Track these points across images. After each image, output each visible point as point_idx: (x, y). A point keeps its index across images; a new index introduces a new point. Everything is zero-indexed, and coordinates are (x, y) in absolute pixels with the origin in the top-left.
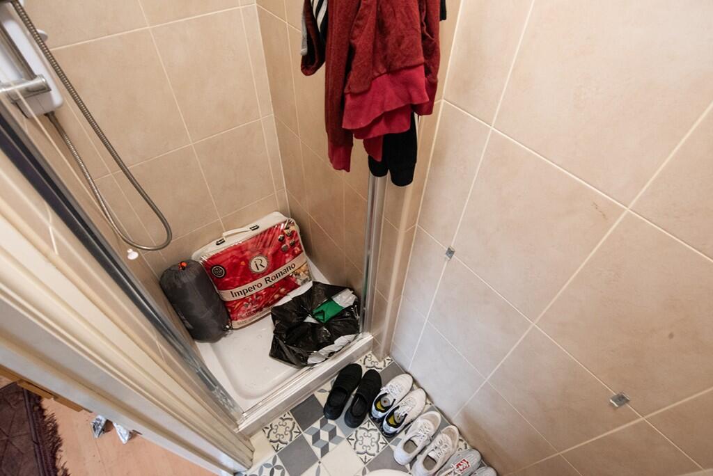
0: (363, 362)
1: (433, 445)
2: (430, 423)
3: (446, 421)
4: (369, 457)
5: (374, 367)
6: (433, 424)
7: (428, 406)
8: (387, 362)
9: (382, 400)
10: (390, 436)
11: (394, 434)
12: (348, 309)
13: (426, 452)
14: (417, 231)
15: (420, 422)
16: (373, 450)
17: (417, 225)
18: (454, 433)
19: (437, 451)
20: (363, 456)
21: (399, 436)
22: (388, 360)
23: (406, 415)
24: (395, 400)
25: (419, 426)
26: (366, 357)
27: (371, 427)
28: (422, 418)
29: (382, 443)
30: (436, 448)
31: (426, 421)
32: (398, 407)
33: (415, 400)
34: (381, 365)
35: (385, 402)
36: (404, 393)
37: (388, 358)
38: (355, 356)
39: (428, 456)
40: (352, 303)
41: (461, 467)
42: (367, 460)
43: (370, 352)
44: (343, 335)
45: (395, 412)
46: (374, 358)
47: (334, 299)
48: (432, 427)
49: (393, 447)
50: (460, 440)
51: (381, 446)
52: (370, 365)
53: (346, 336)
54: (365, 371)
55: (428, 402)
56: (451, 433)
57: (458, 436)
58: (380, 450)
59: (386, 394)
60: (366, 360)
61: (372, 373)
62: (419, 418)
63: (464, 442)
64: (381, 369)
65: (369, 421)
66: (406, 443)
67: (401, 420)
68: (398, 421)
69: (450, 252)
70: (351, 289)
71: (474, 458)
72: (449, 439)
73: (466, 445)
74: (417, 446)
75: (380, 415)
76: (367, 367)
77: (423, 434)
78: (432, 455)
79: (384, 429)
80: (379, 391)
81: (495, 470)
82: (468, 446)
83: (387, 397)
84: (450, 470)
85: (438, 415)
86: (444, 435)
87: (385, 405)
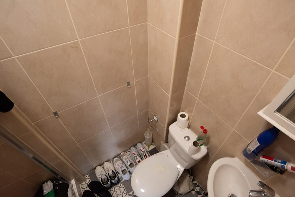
0: (83, 189)
1: (126, 162)
2: (118, 162)
3: (118, 156)
4: (125, 192)
5: (87, 184)
6: (118, 161)
7: (111, 162)
8: (88, 177)
9: (104, 181)
10: (119, 181)
11: (118, 178)
12: (54, 186)
13: (128, 166)
14: (36, 125)
15: (116, 166)
16: (122, 189)
17: (33, 124)
18: (123, 154)
19: (128, 161)
20: (124, 195)
21: (120, 177)
22: (87, 176)
23: (112, 171)
24: (105, 175)
25: (118, 167)
26: (82, 187)
27: (113, 189)
28: (115, 165)
29: (121, 185)
30: (127, 161)
31: (117, 164)
32: (109, 174)
33: (108, 166)
34: (88, 180)
35: (105, 180)
36: (103, 171)
37: (86, 176)
38: (80, 193)
39: (129, 165)
40: (52, 184)
41: (135, 154)
42: (126, 193)
43: (80, 185)
44: (67, 191)
45: (110, 176)
46: (84, 183)
47: (45, 194)
48: (119, 162)
49: (123, 180)
50: (126, 153)
51: (122, 186)
52: (86, 185)
53: (68, 191)
54: (88, 189)
55: (110, 162)
56: (123, 155)
57: (125, 153)
58: (123, 186)
59: (102, 179)
60: (83, 187)
61: (90, 185)
62: (115, 166)
63: (127, 152)
64: (90, 180)
65: (111, 190)
66: (123, 174)
67: (114, 174)
68: (114, 175)
69: (56, 114)
70: (44, 183)
71: (133, 149)
72: (125, 156)
73: (128, 151)
74: (125, 169)
75: (109, 183)
76: (87, 187)
77: (121, 165)
78: (129, 164)
79: (115, 183)
80: (99, 182)
81: (138, 143)
82: (129, 151)
83: (103, 178)
84: (135, 158)
85: (115, 159)
86: (123, 158)
87: (106, 180)
